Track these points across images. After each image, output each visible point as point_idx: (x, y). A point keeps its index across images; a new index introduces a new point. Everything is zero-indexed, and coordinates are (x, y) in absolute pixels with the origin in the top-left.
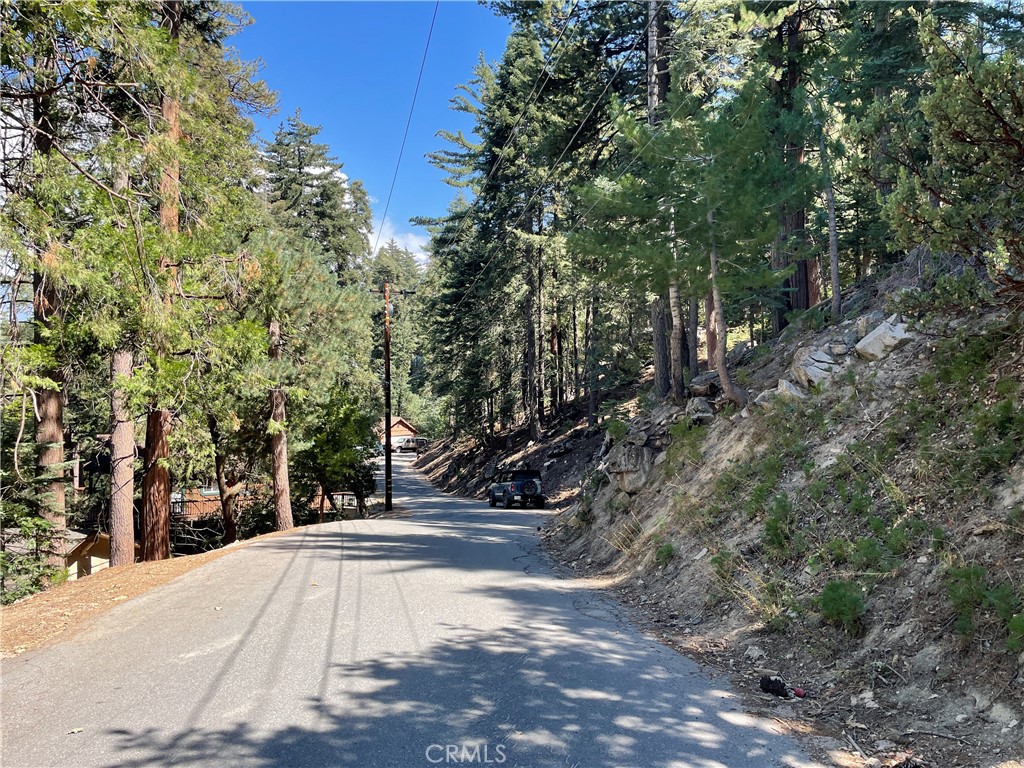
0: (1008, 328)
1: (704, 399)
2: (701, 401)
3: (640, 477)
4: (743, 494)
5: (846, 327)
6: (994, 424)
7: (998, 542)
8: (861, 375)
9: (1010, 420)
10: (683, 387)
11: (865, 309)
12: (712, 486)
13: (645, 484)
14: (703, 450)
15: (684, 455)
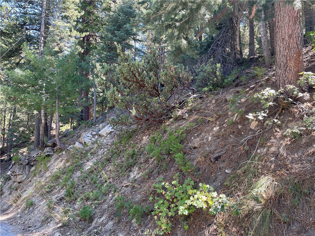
0: (136, 130)
1: (51, 148)
2: (50, 148)
3: (24, 177)
4: (60, 180)
5: (97, 127)
6: (131, 155)
7: (129, 188)
8: (100, 141)
9: (134, 154)
10: (44, 143)
11: (103, 122)
12: (50, 178)
13: (26, 178)
14: (48, 165)
15: (41, 167)
